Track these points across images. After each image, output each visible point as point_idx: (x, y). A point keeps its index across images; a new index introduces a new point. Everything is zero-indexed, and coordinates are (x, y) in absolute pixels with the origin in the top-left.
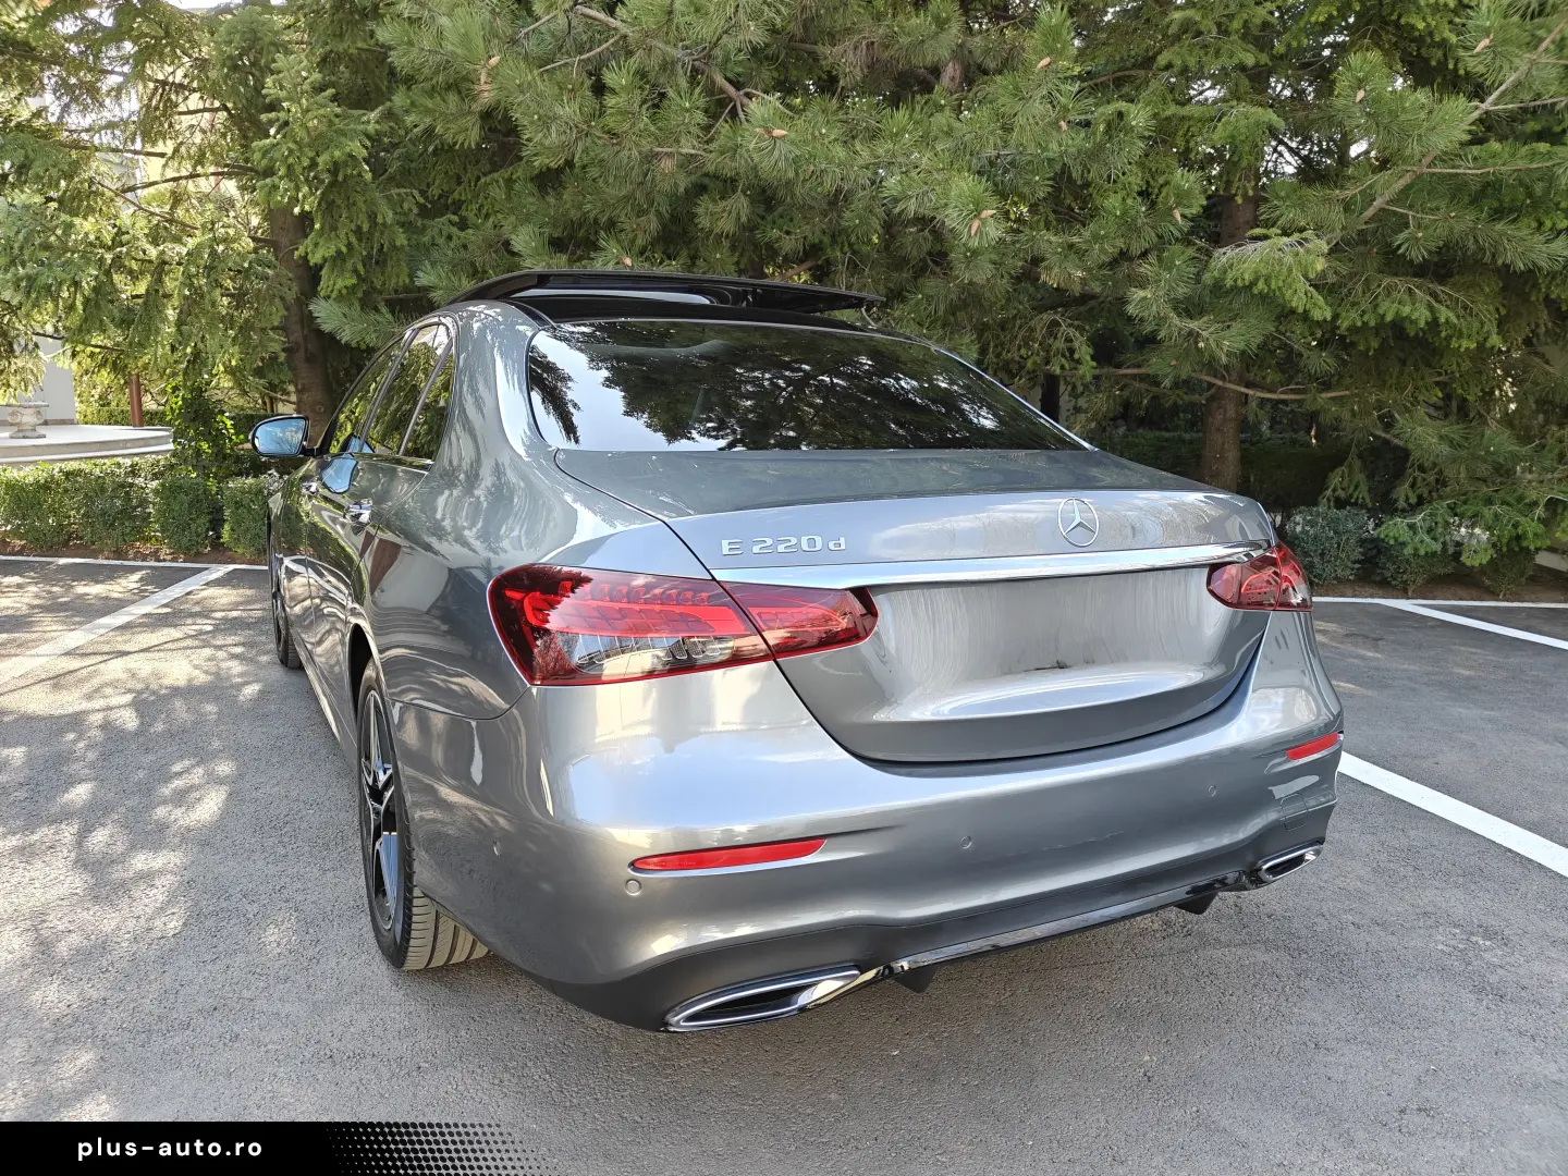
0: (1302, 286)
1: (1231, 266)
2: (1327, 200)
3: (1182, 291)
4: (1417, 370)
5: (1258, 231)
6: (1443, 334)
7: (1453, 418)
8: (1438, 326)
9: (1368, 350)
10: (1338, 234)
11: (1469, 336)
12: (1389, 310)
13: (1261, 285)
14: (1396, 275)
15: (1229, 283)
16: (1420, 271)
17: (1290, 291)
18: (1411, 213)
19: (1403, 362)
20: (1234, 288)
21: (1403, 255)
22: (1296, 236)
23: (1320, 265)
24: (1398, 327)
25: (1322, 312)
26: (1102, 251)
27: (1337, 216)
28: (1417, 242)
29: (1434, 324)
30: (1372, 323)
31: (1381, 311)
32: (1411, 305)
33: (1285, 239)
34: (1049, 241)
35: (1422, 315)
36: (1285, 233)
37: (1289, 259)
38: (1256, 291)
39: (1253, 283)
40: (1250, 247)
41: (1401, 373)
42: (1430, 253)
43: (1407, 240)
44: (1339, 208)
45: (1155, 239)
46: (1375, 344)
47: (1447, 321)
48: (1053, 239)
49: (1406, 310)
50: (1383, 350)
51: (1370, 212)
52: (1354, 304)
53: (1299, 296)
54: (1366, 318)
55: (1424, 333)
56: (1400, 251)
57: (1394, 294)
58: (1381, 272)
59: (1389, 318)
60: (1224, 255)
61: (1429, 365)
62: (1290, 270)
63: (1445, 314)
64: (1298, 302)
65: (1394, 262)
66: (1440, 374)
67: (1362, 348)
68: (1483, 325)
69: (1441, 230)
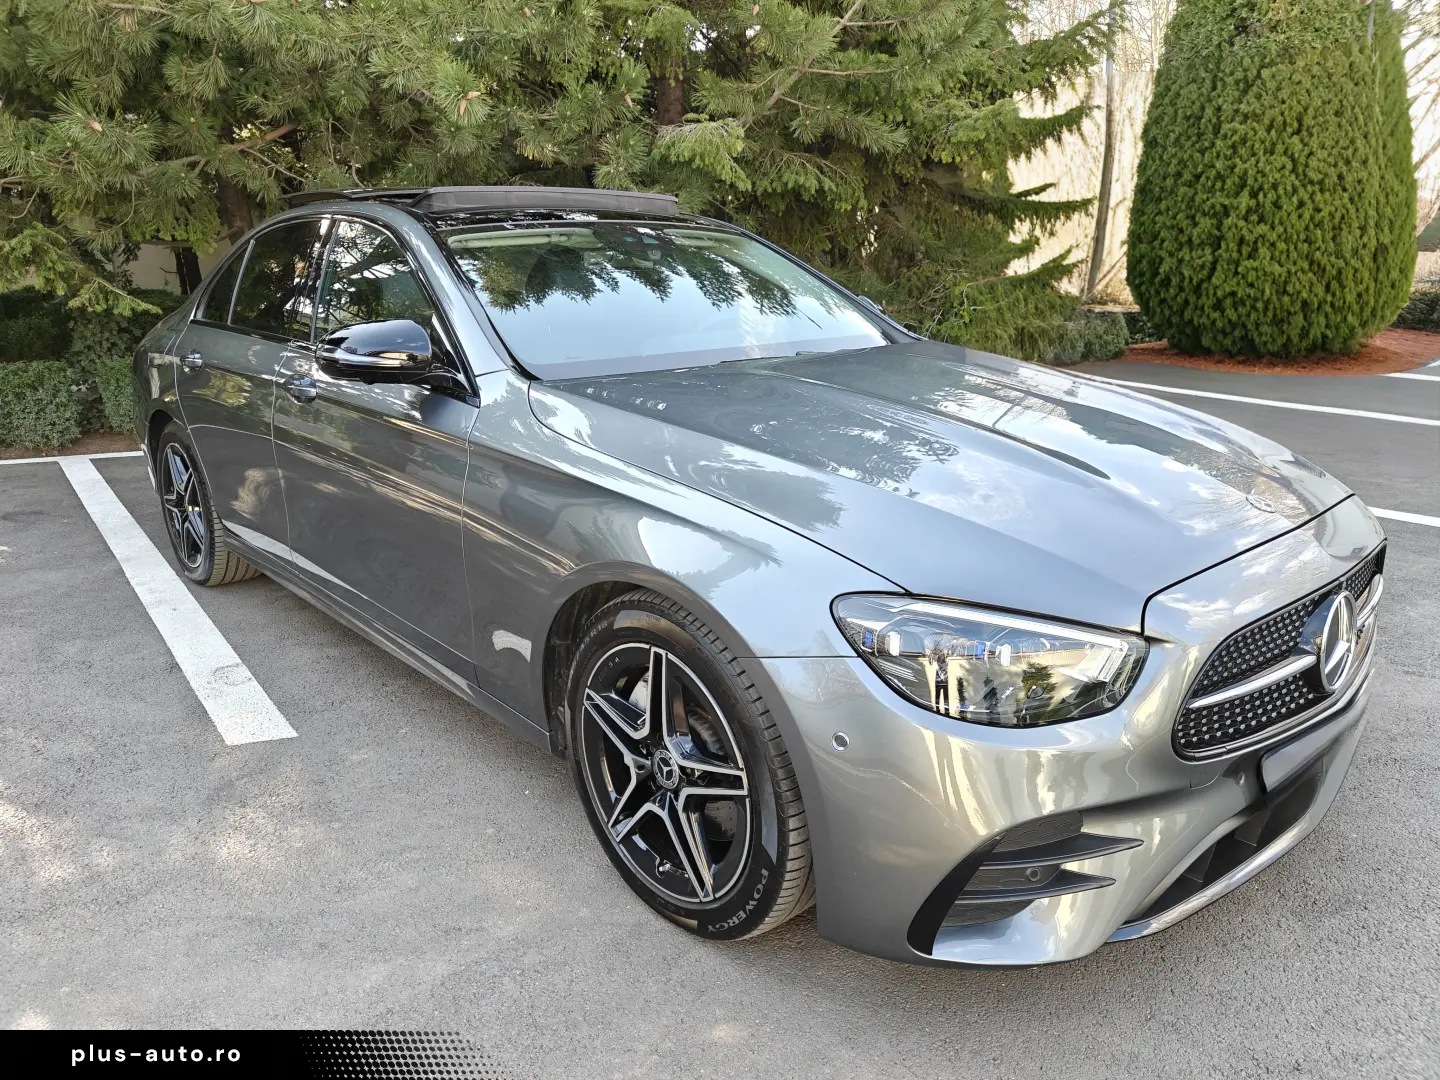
0: (729, 163)
1: (673, 144)
2: (741, 92)
3: (638, 167)
4: (812, 226)
5: (691, 116)
6: (829, 199)
7: (839, 266)
8: (824, 192)
9: (778, 212)
10: (750, 119)
11: (846, 201)
12: (790, 179)
13: (698, 161)
14: (792, 150)
15: (673, 158)
16: (808, 149)
17: (720, 167)
18: (800, 104)
19: (802, 220)
20: (678, 163)
21: (798, 139)
22: (720, 122)
23: (740, 146)
24: (797, 193)
25: (745, 185)
26: (570, 129)
27: (748, 105)
28: (806, 128)
29: (821, 191)
30: (779, 190)
31: (784, 180)
32: (804, 176)
33: (713, 124)
34: (522, 116)
35: (812, 184)
36: (712, 118)
37: (716, 140)
38: (694, 167)
39: (692, 160)
40: (687, 128)
41: (802, 230)
42: (815, 136)
43: (799, 126)
44: (749, 99)
45: (612, 120)
46: (782, 207)
47: (830, 189)
48: (526, 115)
49: (802, 180)
50: (789, 210)
51: (771, 102)
52: (765, 174)
53: (728, 171)
54: (774, 185)
55: (815, 199)
56: (796, 135)
57: (792, 167)
58: (782, 148)
59: (790, 186)
60: (668, 133)
61: (820, 222)
62: (718, 147)
63: (828, 184)
64: (726, 176)
65: (790, 142)
66: (829, 230)
67: (773, 210)
68: (854, 191)
69: (822, 119)
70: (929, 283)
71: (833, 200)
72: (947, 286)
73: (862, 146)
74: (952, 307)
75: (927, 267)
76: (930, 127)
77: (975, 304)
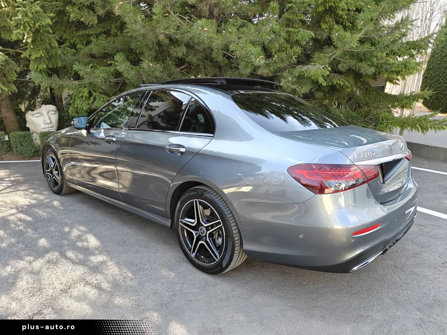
11: (350, 88)
12: (335, 82)
13: (313, 77)
18: (341, 60)
22: (323, 66)
23: (328, 73)
24: (336, 85)
25: (324, 83)
26: (277, 66)
28: (343, 67)
30: (331, 85)
31: (333, 82)
35: (342, 83)
42: (346, 69)
43: (341, 66)
45: (288, 64)
49: (339, 82)
51: (332, 59)
54: (329, 83)
56: (340, 69)
59: (334, 84)
62: (319, 73)
68: (352, 85)
69: (348, 64)
70: (368, 113)
71: (345, 88)
72: (375, 114)
73: (360, 73)
74: (379, 121)
75: (366, 108)
76: (380, 66)
77: (387, 120)
